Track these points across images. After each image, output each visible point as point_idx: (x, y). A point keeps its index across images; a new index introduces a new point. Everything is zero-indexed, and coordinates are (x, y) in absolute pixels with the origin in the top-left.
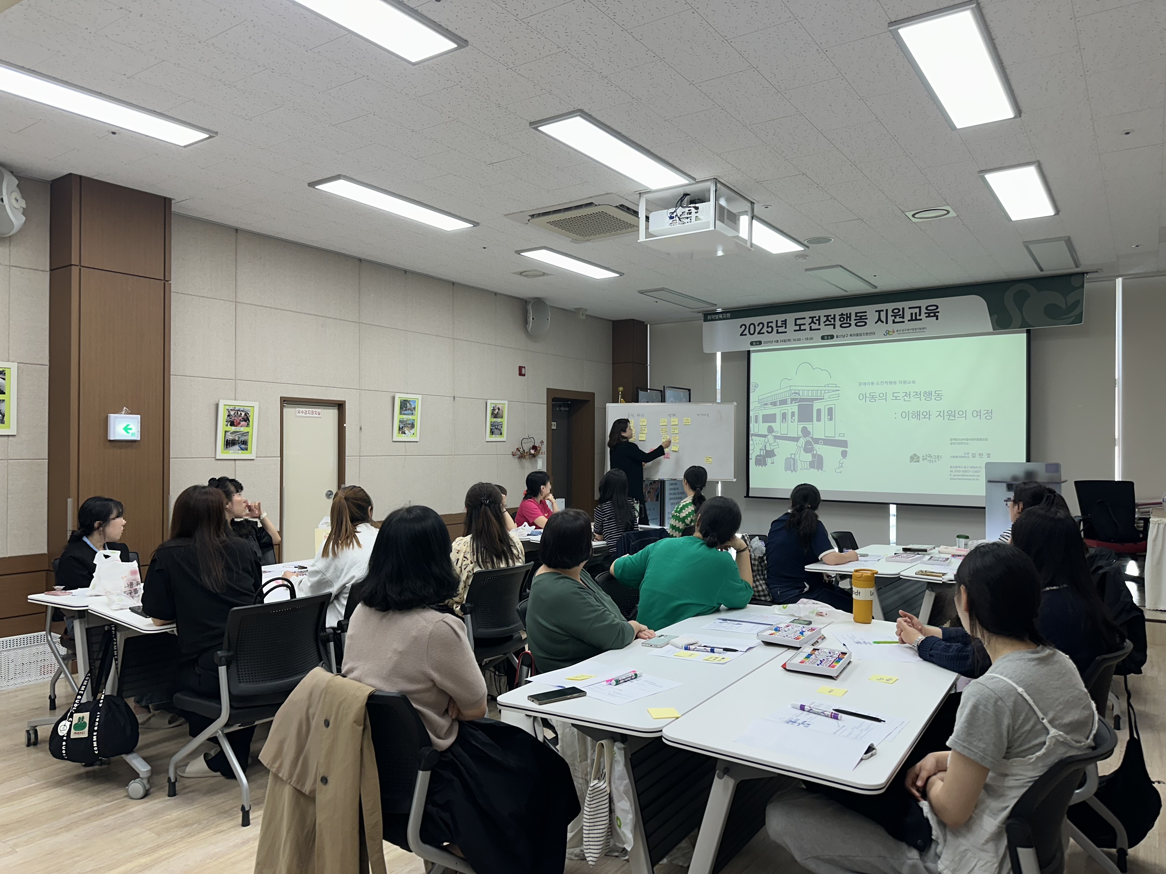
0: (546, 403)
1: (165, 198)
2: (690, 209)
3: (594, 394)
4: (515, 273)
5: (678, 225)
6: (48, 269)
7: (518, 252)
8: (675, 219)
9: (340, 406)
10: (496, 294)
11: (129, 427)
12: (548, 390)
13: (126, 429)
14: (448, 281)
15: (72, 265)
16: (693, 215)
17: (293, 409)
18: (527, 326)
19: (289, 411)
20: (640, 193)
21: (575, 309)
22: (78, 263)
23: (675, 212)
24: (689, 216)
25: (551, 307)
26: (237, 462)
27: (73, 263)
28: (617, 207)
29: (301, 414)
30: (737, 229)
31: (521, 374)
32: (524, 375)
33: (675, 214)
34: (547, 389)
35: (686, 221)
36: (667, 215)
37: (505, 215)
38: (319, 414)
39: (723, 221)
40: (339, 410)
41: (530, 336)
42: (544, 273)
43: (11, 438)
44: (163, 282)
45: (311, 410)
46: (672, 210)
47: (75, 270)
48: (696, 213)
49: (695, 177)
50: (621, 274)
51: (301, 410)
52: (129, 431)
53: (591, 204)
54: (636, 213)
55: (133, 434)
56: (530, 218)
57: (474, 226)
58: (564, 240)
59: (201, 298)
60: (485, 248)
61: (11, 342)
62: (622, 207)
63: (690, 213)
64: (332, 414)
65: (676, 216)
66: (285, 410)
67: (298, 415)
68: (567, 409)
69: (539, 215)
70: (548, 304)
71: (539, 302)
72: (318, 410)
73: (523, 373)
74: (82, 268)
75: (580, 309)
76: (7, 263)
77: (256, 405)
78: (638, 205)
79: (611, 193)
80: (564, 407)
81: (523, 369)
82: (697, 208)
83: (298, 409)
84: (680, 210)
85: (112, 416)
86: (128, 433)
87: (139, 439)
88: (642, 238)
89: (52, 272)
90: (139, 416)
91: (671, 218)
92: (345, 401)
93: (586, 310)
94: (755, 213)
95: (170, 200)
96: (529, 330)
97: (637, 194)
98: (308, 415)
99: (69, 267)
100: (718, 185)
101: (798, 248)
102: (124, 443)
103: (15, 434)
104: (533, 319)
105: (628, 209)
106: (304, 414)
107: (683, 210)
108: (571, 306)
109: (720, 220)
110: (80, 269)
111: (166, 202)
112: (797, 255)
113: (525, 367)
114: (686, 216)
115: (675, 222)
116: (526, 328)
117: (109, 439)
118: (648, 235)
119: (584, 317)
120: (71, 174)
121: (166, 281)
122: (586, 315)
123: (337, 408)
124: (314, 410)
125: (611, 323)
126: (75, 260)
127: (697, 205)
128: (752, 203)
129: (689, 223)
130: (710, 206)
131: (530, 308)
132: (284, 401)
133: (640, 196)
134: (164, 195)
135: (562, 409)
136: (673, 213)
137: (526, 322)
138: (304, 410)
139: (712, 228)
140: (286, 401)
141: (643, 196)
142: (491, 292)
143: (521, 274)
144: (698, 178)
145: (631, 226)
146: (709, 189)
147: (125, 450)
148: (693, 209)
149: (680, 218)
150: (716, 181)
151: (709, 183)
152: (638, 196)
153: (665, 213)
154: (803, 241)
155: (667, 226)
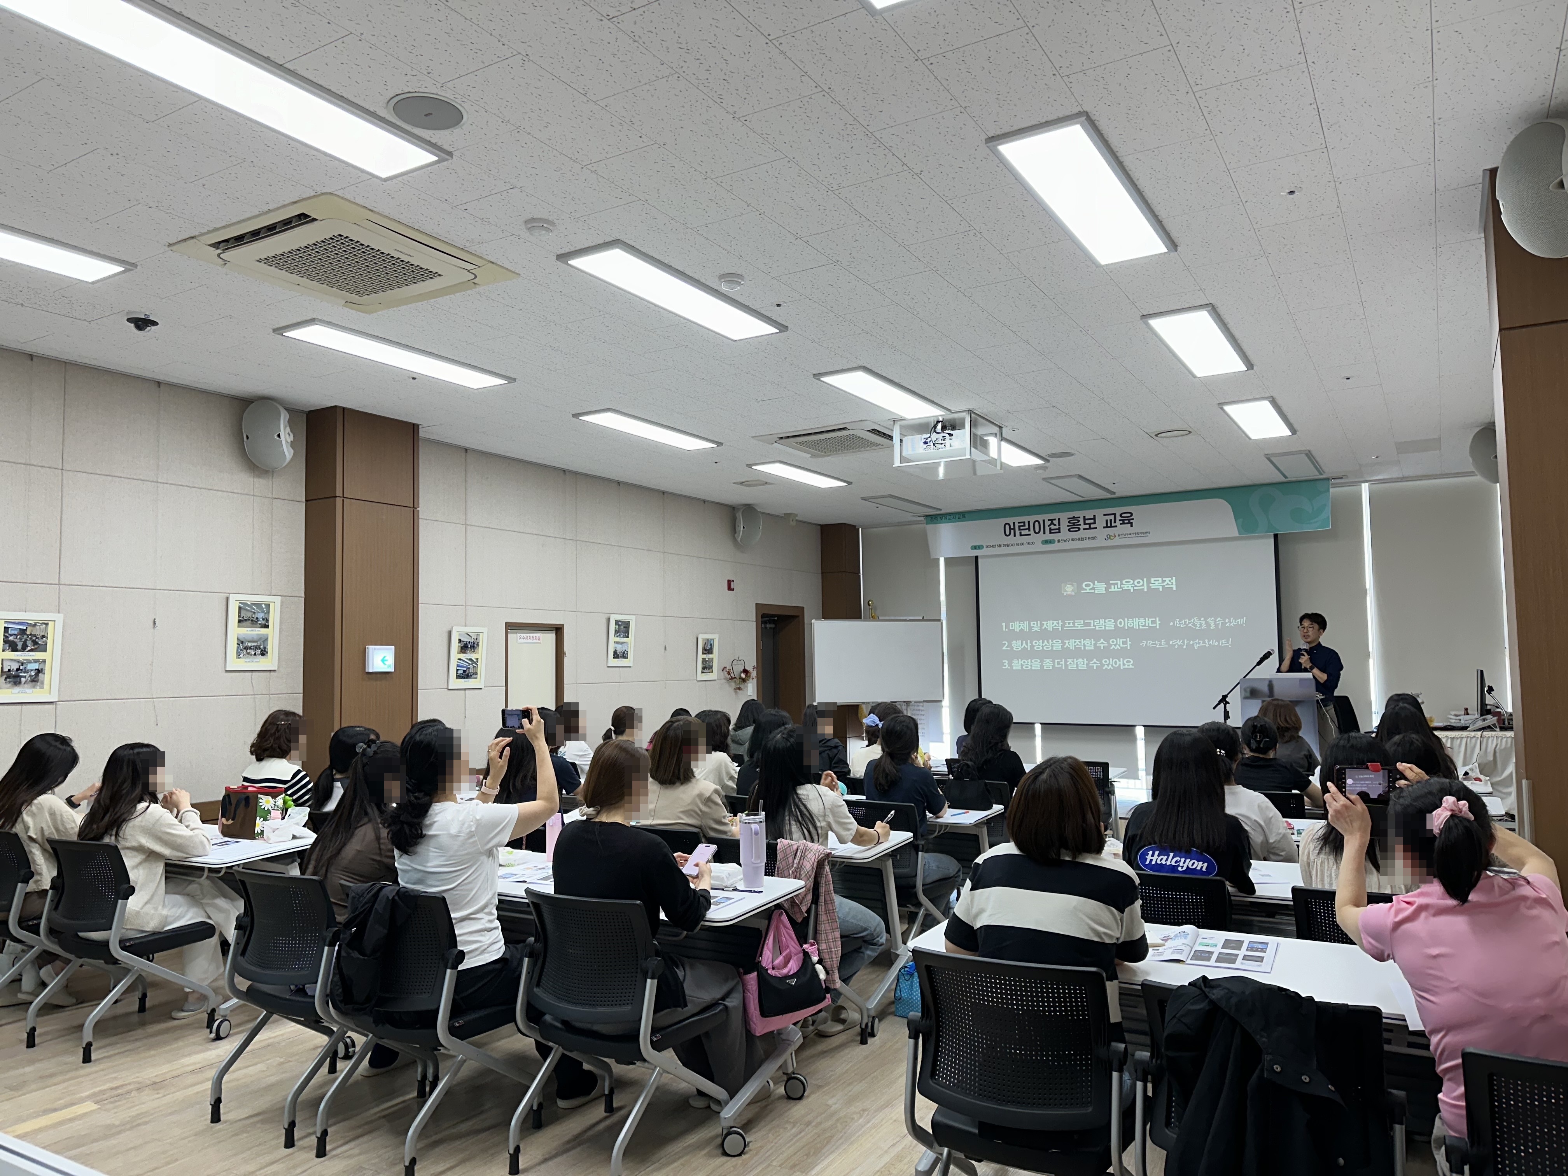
0: (755, 620)
1: (414, 425)
2: (944, 435)
3: (803, 608)
4: (735, 483)
5: (931, 449)
6: (304, 500)
7: (750, 465)
8: (929, 444)
9: (558, 630)
10: (704, 501)
11: (386, 659)
12: (758, 607)
13: (383, 660)
14: (659, 491)
15: (336, 497)
16: (948, 441)
17: (515, 635)
18: (736, 535)
19: (513, 637)
20: (894, 420)
21: (786, 514)
22: (341, 495)
23: (929, 437)
24: (943, 442)
25: (763, 513)
26: (467, 691)
27: (337, 494)
28: (869, 431)
29: (522, 640)
30: (987, 454)
31: (729, 588)
32: (733, 590)
33: (929, 439)
34: (756, 604)
35: (940, 446)
36: (921, 439)
37: (752, 437)
38: (539, 639)
39: (976, 449)
40: (556, 634)
41: (740, 547)
42: (766, 483)
43: (272, 673)
44: (412, 509)
45: (531, 635)
46: (925, 436)
47: (339, 501)
48: (951, 439)
49: (951, 407)
50: (849, 483)
51: (522, 635)
52: (386, 662)
53: (844, 428)
54: (891, 438)
55: (389, 666)
56: (778, 439)
57: (716, 445)
58: (803, 456)
59: (435, 523)
60: (716, 463)
61: (273, 574)
62: (874, 431)
63: (944, 440)
64: (551, 639)
65: (930, 441)
66: (509, 635)
67: (519, 641)
68: (773, 626)
69: (788, 437)
70: (759, 510)
71: (749, 510)
72: (537, 636)
73: (732, 587)
74: (345, 499)
75: (790, 514)
76: (270, 496)
77: (484, 630)
78: (893, 430)
79: (866, 420)
80: (770, 623)
81: (732, 583)
82: (951, 435)
84: (934, 436)
85: (371, 648)
86: (385, 664)
87: (393, 670)
88: (897, 463)
89: (309, 502)
90: (393, 647)
91: (925, 443)
92: (564, 625)
93: (796, 515)
94: (1004, 435)
95: (418, 426)
96: (739, 539)
97: (892, 421)
98: (529, 641)
99: (332, 499)
100: (973, 415)
101: (1039, 462)
102: (378, 675)
103: (276, 669)
104: (743, 527)
105: (884, 434)
106: (525, 640)
107: (938, 436)
108: (781, 512)
109: (974, 447)
110: (343, 500)
111: (414, 428)
112: (1037, 467)
113: (733, 581)
114: (941, 442)
115: (929, 446)
116: (734, 537)
117: (367, 671)
118: (903, 459)
119: (793, 524)
120: (335, 407)
121: (414, 507)
122: (797, 521)
123: (554, 631)
124: (534, 635)
125: (819, 527)
126: (339, 493)
127: (951, 432)
128: (1001, 428)
129: (944, 449)
130: (964, 434)
131: (740, 516)
132: (508, 627)
133: (894, 424)
134: (413, 422)
135: (768, 626)
136: (927, 439)
137: (735, 531)
138: (525, 635)
139: (968, 457)
140: (511, 627)
141: (899, 423)
142: (699, 500)
143: (741, 483)
144: (953, 410)
145: (877, 445)
146: (964, 419)
147: (378, 683)
148: (947, 435)
149: (934, 444)
150: (971, 412)
151: (964, 414)
152: (892, 423)
153: (919, 438)
154: (1043, 456)
155: (921, 451)
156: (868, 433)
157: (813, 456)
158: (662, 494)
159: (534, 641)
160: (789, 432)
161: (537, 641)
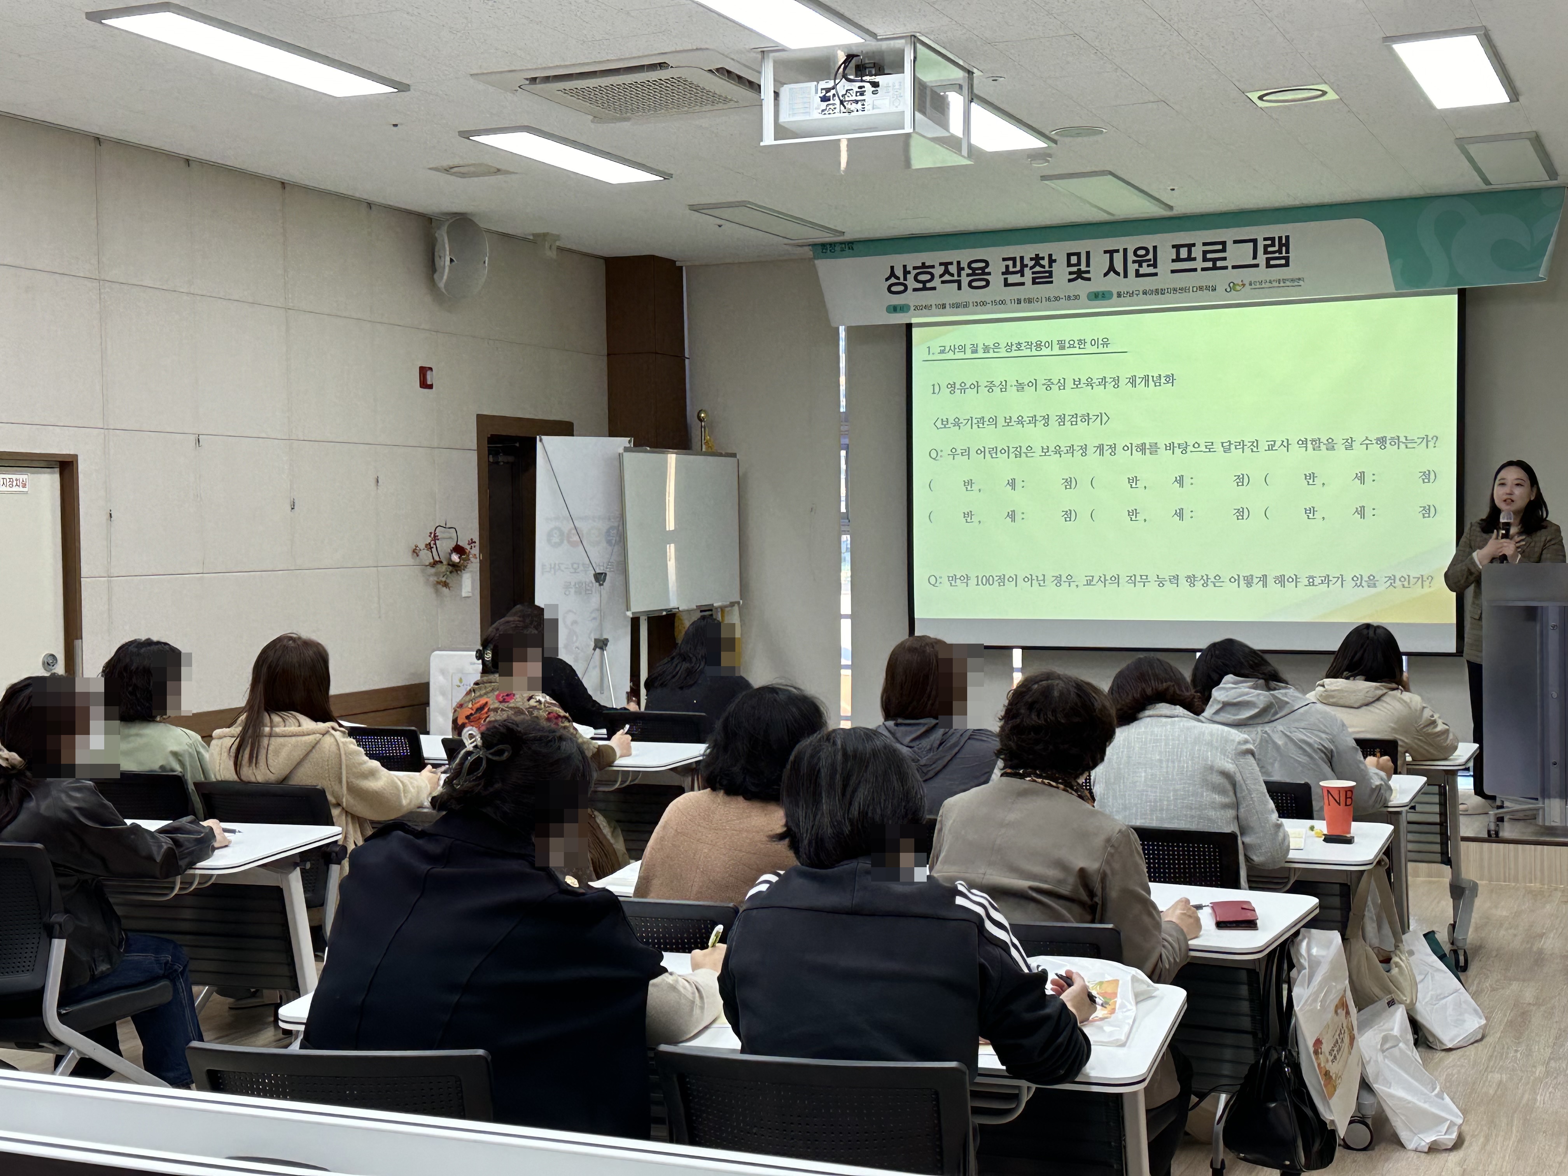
0: (474, 446)
2: (862, 84)
3: (571, 424)
4: (436, 169)
5: (838, 115)
7: (466, 135)
8: (831, 102)
9: (66, 467)
12: (480, 419)
14: (274, 181)
16: (868, 98)
18: (436, 276)
20: (763, 52)
21: (533, 235)
23: (833, 88)
24: (860, 98)
25: (488, 231)
28: (710, 71)
30: (945, 125)
31: (424, 385)
32: (430, 387)
33: (833, 92)
34: (479, 417)
35: (854, 107)
36: (816, 93)
37: (472, 75)
38: (24, 486)
39: (924, 113)
40: (61, 474)
41: (442, 298)
42: (499, 170)
45: (8, 476)
46: (824, 84)
48: (874, 93)
49: (874, 31)
50: (667, 176)
53: (662, 66)
54: (755, 87)
56: (526, 82)
57: (397, 91)
60: (395, 125)
62: (721, 72)
63: (862, 94)
64: (49, 484)
65: (834, 95)
68: (511, 459)
69: (549, 79)
70: (482, 225)
71: (462, 224)
72: (22, 477)
73: (429, 383)
75: (545, 235)
78: (760, 73)
79: (707, 49)
80: (505, 453)
81: (429, 373)
82: (875, 85)
84: (843, 86)
88: (769, 139)
91: (824, 99)
92: (77, 456)
93: (558, 237)
96: (442, 285)
97: (757, 53)
100: (919, 46)
101: (1037, 144)
104: (451, 260)
105: (740, 78)
107: (848, 85)
109: (920, 111)
112: (1034, 155)
113: (431, 369)
114: (854, 98)
115: (831, 107)
116: (432, 280)
118: (781, 131)
119: (552, 254)
122: (560, 249)
123: (57, 470)
124: (14, 477)
125: (602, 261)
127: (877, 79)
129: (860, 113)
130: (901, 84)
131: (443, 236)
133: (763, 58)
135: (502, 458)
136: (828, 90)
139: (907, 129)
141: (772, 55)
142: (358, 201)
143: (448, 170)
144: (880, 31)
145: (726, 100)
146: (901, 54)
148: (868, 86)
149: (842, 102)
150: (914, 40)
151: (903, 41)
152: (759, 56)
153: (812, 90)
154: (1047, 133)
155: (816, 115)
156: (710, 75)
157: (597, 118)
158: (280, 185)
159: (15, 489)
160: (550, 68)
161: (21, 489)
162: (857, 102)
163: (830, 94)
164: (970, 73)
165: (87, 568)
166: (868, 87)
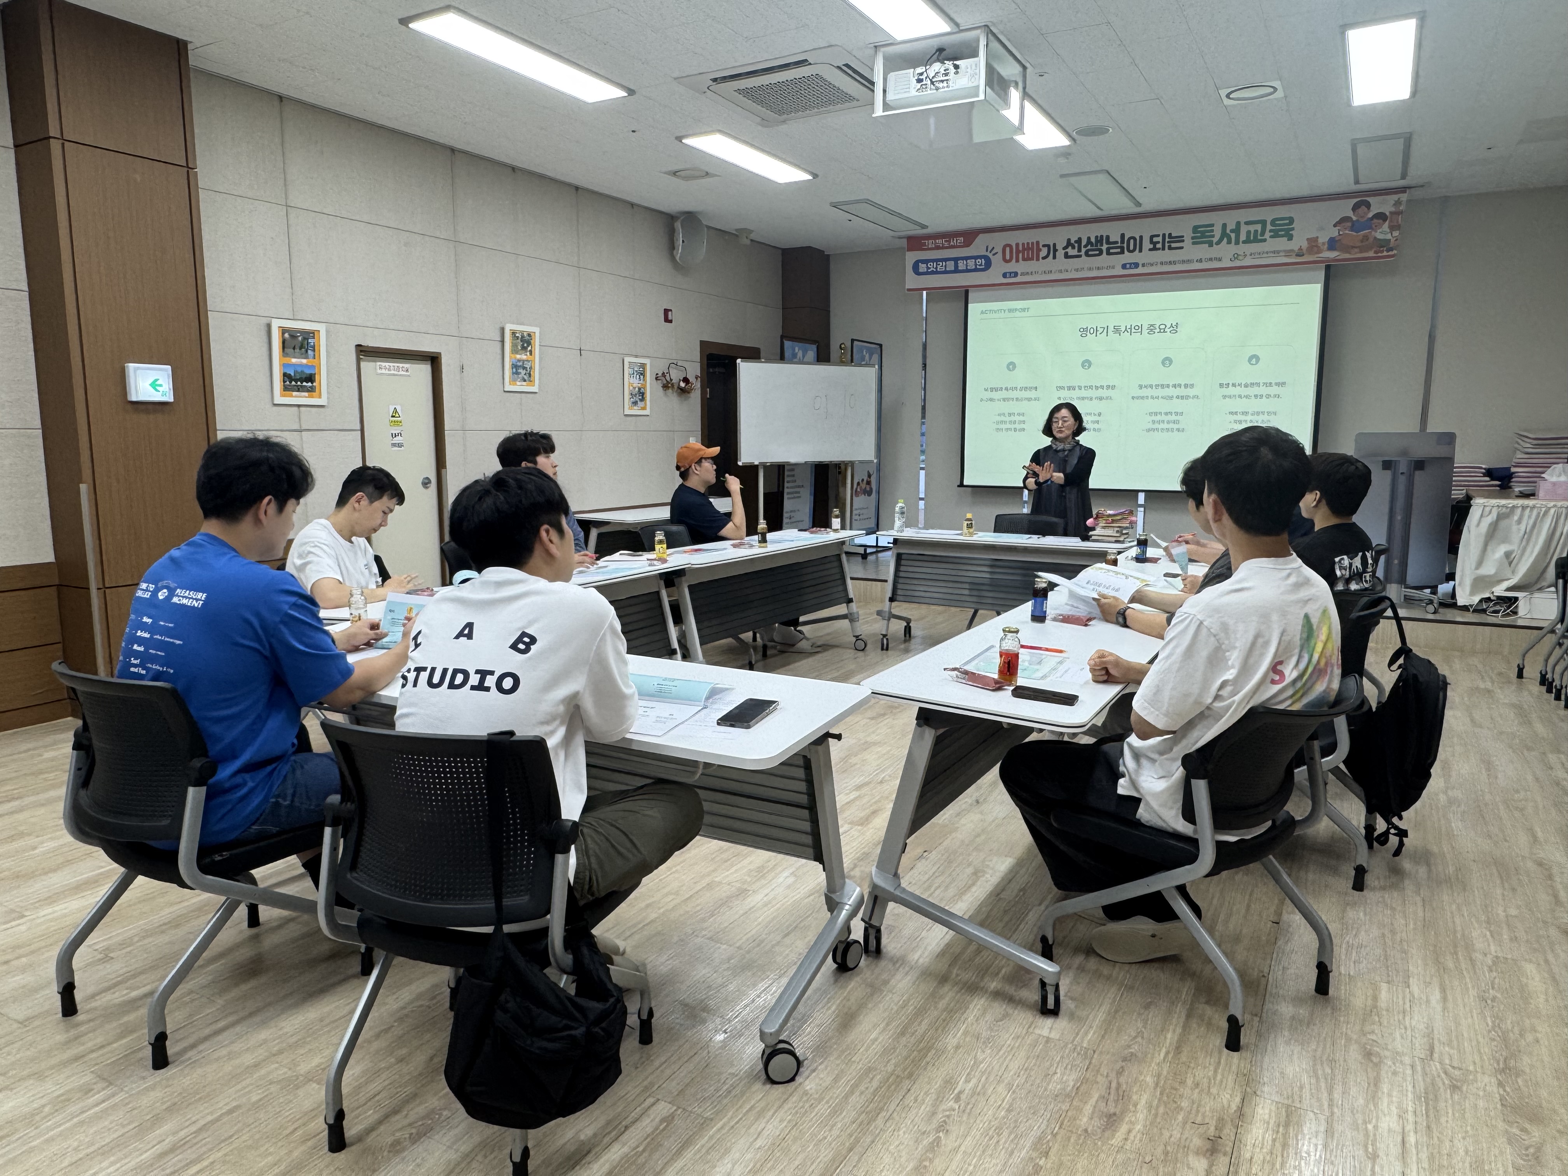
0: (699, 359)
1: (176, 40)
2: (946, 67)
3: (759, 350)
4: (667, 173)
5: (930, 92)
6: (11, 144)
7: (679, 138)
8: (924, 82)
9: (434, 360)
10: (633, 205)
11: (158, 383)
12: (703, 344)
13: (154, 385)
14: (569, 185)
15: (49, 138)
16: (952, 76)
17: (371, 364)
18: (675, 253)
19: (368, 366)
20: (876, 47)
21: (736, 230)
22: (59, 136)
23: (925, 72)
24: (945, 78)
25: (706, 226)
27: (51, 134)
28: (838, 68)
29: (383, 371)
30: (1007, 108)
31: (667, 320)
32: (671, 321)
33: (925, 75)
34: (701, 341)
35: (941, 85)
36: (914, 76)
37: (675, 79)
38: (407, 371)
39: (992, 88)
40: (431, 365)
41: (678, 267)
42: (707, 174)
44: (184, 170)
45: (396, 365)
46: (920, 70)
47: (55, 146)
48: (956, 73)
49: (958, 20)
50: (815, 175)
51: (383, 364)
52: (158, 388)
53: (801, 62)
55: (164, 394)
56: (711, 83)
57: (629, 95)
59: (238, 199)
60: (633, 131)
62: (848, 70)
63: (947, 74)
64: (424, 370)
65: (927, 77)
66: (363, 364)
67: (378, 371)
68: (722, 370)
69: (725, 79)
70: (702, 221)
71: (690, 218)
72: (406, 366)
73: (670, 318)
74: (66, 144)
75: (743, 230)
78: (873, 67)
79: (835, 45)
80: (719, 368)
81: (670, 313)
82: (956, 67)
83: (379, 363)
84: (933, 70)
85: (131, 367)
86: (155, 391)
87: (172, 400)
88: (879, 112)
89: (18, 149)
90: (169, 367)
91: (919, 81)
92: (441, 353)
93: (751, 231)
95: (184, 43)
96: (678, 258)
97: (871, 48)
98: (392, 372)
99: (44, 142)
100: (989, 36)
101: (1065, 142)
102: (150, 407)
104: (683, 241)
105: (861, 74)
106: (387, 372)
107: (938, 69)
108: (730, 226)
109: (990, 87)
110: (63, 144)
111: (176, 47)
112: (1062, 153)
113: (671, 311)
114: (941, 78)
115: (924, 86)
116: (673, 255)
117: (129, 399)
118: (886, 106)
121: (188, 167)
122: (752, 240)
123: (429, 362)
124: (401, 365)
125: (780, 251)
126: (53, 131)
127: (959, 62)
129: (945, 88)
130: (977, 65)
131: (678, 225)
132: (361, 351)
133: (876, 52)
134: (175, 35)
135: (717, 370)
136: (921, 74)
137: (672, 247)
138: (387, 364)
139: (981, 98)
140: (364, 352)
141: (882, 49)
142: (626, 203)
143: (675, 173)
144: (964, 23)
145: (850, 98)
146: (977, 41)
147: (152, 417)
148: (952, 67)
149: (932, 83)
150: (988, 30)
151: (978, 31)
152: (872, 51)
153: (910, 74)
154: (1070, 131)
155: (914, 93)
156: (838, 72)
157: (766, 119)
158: (574, 189)
159: (403, 373)
160: (727, 68)
161: (405, 373)
162: (942, 81)
163: (923, 77)
164: (1024, 68)
165: (449, 423)
166: (952, 70)
